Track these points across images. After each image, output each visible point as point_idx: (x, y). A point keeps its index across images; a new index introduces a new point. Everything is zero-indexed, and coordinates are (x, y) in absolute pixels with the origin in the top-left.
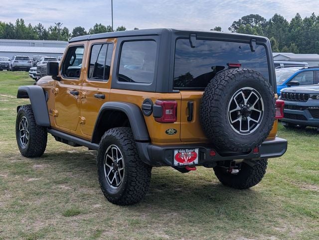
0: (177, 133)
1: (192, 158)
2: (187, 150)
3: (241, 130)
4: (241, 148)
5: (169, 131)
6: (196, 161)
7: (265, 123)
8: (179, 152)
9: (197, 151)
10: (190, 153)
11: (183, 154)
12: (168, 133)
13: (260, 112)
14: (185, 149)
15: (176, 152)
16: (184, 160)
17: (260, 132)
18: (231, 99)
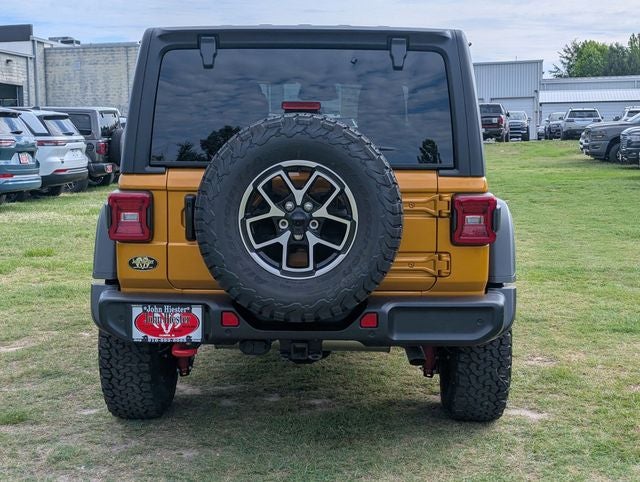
0: (158, 267)
1: (183, 326)
2: (167, 308)
3: (285, 267)
4: (282, 310)
5: (137, 262)
6: (196, 335)
7: (361, 252)
8: (144, 311)
9: (197, 311)
10: (177, 315)
11: (157, 315)
12: (135, 265)
13: (348, 223)
14: (161, 305)
15: (137, 311)
16: (161, 331)
17: (345, 275)
18: (250, 188)
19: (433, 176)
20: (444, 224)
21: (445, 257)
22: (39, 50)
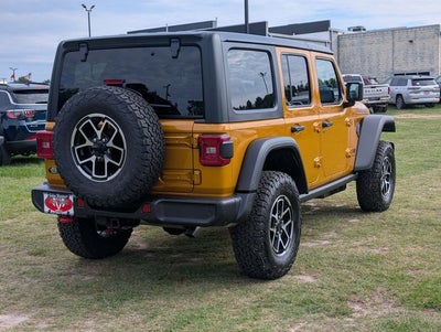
1: (66, 206)
2: (58, 195)
3: (94, 175)
8: (49, 197)
14: (55, 193)
18: (75, 130)
19: (192, 122)
20: (197, 152)
21: (197, 173)
22: (335, 36)
